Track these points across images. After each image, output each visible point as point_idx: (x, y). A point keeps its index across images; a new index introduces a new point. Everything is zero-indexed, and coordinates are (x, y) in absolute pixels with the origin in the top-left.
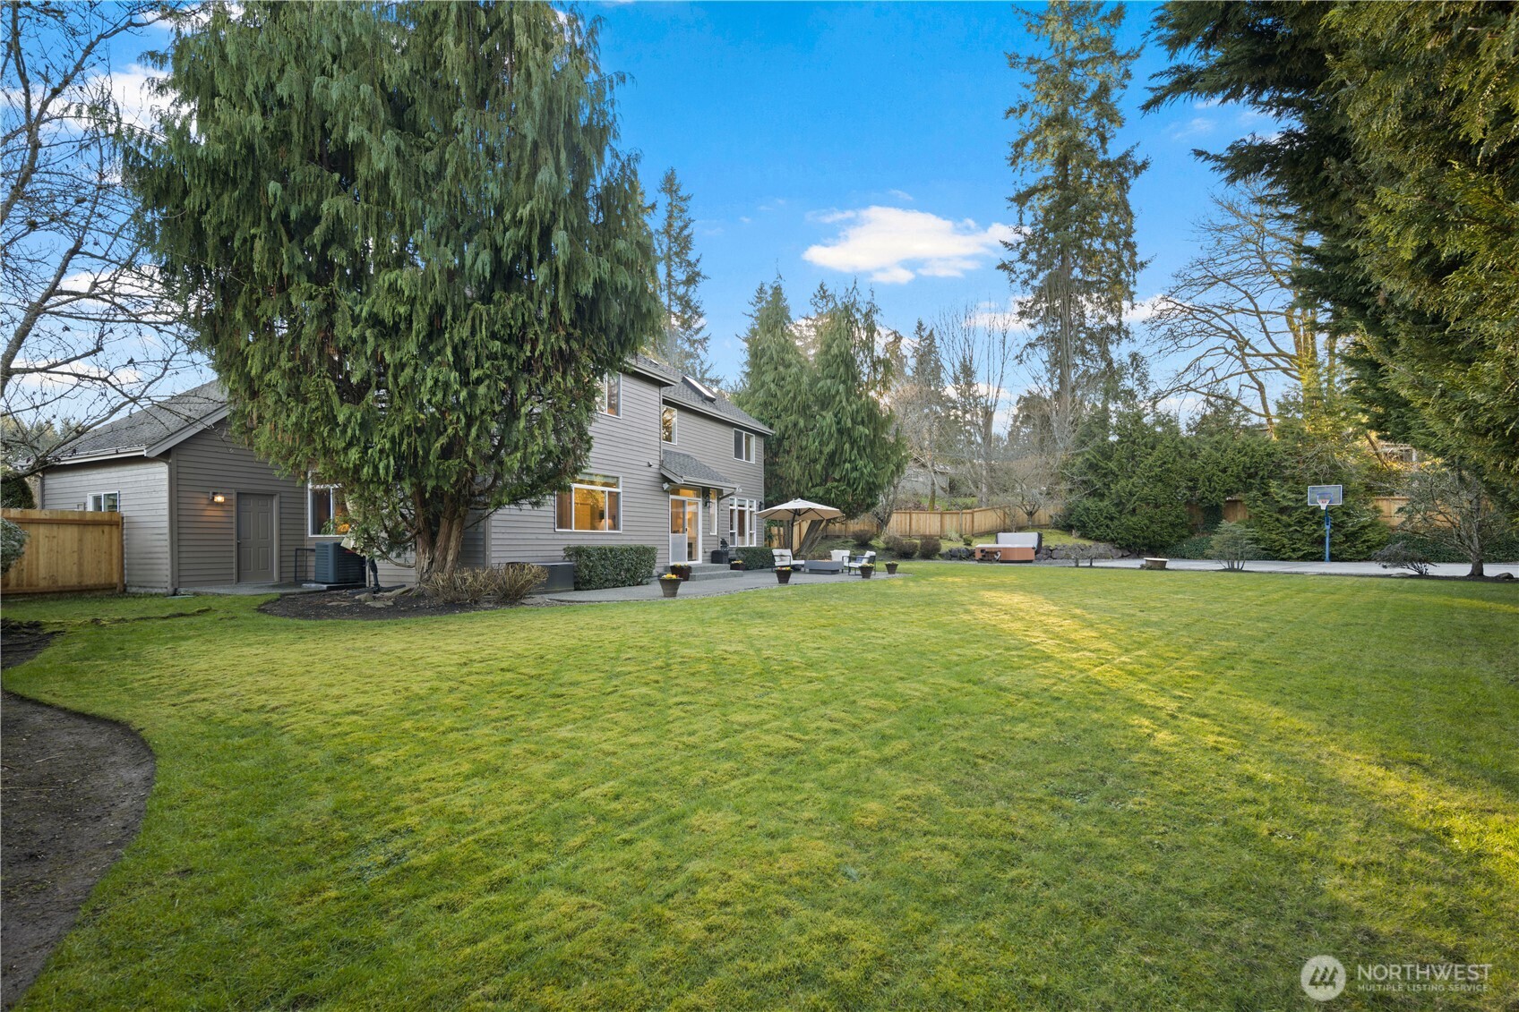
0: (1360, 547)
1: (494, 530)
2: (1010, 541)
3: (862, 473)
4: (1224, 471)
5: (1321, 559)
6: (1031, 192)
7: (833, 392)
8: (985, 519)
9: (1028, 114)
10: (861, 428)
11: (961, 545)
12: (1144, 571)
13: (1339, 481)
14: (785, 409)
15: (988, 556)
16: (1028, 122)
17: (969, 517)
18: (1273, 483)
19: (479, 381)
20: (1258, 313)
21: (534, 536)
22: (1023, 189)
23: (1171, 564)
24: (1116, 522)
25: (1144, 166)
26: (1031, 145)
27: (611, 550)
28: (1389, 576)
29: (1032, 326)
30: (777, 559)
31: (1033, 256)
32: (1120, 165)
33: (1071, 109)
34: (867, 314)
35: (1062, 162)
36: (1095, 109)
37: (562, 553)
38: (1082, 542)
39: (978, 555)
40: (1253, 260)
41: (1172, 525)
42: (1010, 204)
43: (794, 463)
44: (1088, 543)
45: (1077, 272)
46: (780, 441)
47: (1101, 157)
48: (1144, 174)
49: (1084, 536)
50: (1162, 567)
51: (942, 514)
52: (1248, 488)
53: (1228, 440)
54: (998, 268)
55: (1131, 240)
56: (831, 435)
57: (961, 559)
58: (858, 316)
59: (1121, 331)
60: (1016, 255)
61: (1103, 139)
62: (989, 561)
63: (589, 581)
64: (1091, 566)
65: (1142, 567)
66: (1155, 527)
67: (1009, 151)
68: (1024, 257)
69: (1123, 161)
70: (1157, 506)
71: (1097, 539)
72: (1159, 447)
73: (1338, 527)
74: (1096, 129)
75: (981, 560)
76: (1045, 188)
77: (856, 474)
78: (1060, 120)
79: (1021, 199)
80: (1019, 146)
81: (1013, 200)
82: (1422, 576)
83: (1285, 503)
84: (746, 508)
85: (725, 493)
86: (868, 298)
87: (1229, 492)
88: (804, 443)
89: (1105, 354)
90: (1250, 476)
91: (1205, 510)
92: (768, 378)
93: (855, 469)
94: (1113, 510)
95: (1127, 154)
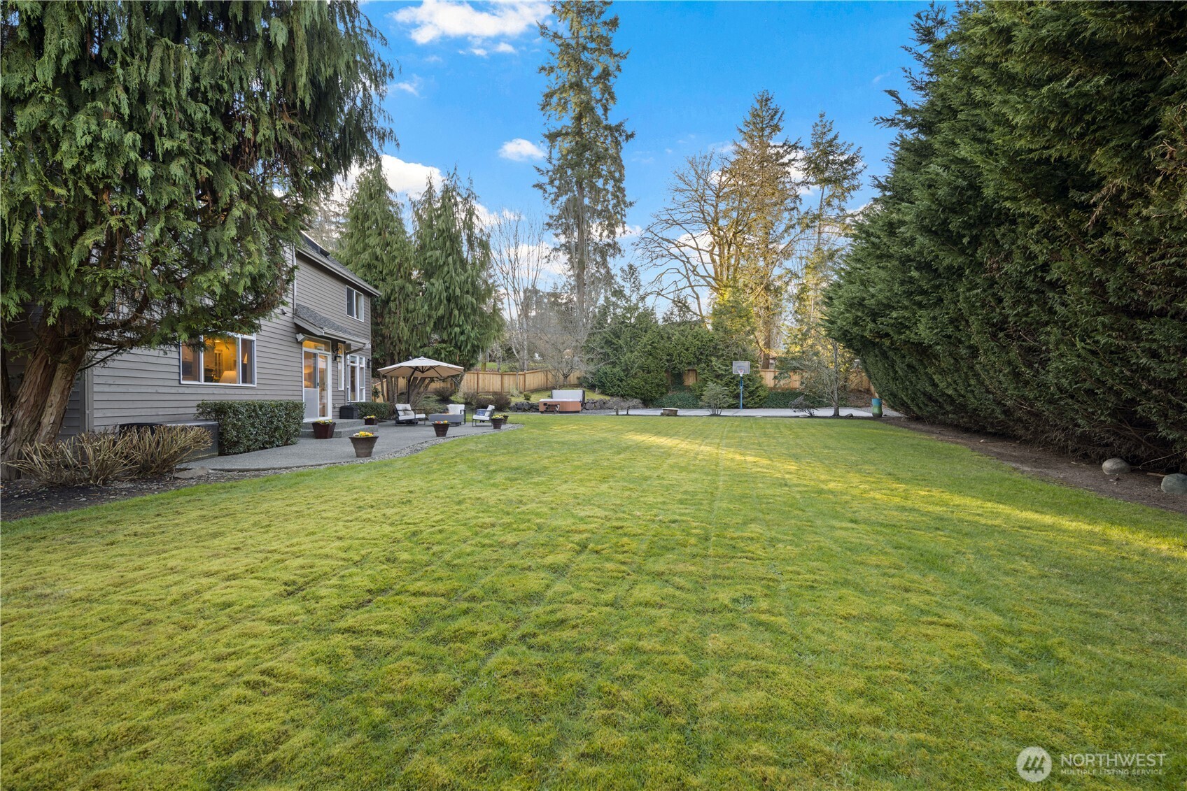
0: (757, 400)
1: (96, 380)
2: (561, 396)
3: (469, 337)
4: (687, 350)
5: (737, 407)
6: (558, 134)
7: (441, 262)
8: (534, 380)
9: (553, 76)
10: (469, 297)
11: (521, 400)
12: (665, 418)
13: (746, 359)
14: (391, 273)
15: (550, 408)
16: (553, 82)
17: (522, 377)
18: (713, 359)
19: (169, 156)
20: (698, 250)
21: (150, 390)
22: (553, 130)
23: (680, 412)
24: (625, 383)
25: (632, 136)
26: (555, 100)
27: (261, 407)
28: (798, 417)
29: (557, 235)
30: (401, 413)
31: (557, 183)
32: (617, 131)
33: (584, 81)
34: (466, 199)
35: (579, 118)
36: (601, 85)
37: (194, 411)
38: (603, 397)
39: (542, 408)
40: (695, 214)
41: (658, 385)
42: (543, 138)
43: (402, 324)
44: (608, 398)
45: (586, 201)
46: (387, 302)
47: (605, 123)
48: (631, 141)
49: (603, 393)
50: (675, 414)
51: (502, 375)
52: (699, 361)
53: (688, 330)
54: (534, 186)
55: (622, 185)
56: (441, 301)
57: (524, 410)
58: (459, 199)
59: (614, 248)
60: (545, 180)
61: (606, 110)
62: (552, 412)
63: (237, 443)
64: (627, 415)
65: (662, 415)
66: (648, 387)
67: (541, 100)
68: (552, 182)
69: (618, 128)
70: (649, 372)
71: (612, 395)
72: (650, 331)
73: (746, 387)
74: (601, 100)
75: (545, 412)
76: (567, 134)
77: (462, 338)
78: (577, 86)
79: (552, 137)
80: (549, 96)
81: (546, 136)
82: (812, 416)
83: (720, 372)
84: (357, 364)
85: (353, 348)
86: (467, 185)
87: (689, 364)
88: (411, 307)
89: (604, 264)
90: (701, 353)
91: (674, 375)
92: (373, 241)
93: (462, 333)
94: (622, 374)
95: (621, 125)
